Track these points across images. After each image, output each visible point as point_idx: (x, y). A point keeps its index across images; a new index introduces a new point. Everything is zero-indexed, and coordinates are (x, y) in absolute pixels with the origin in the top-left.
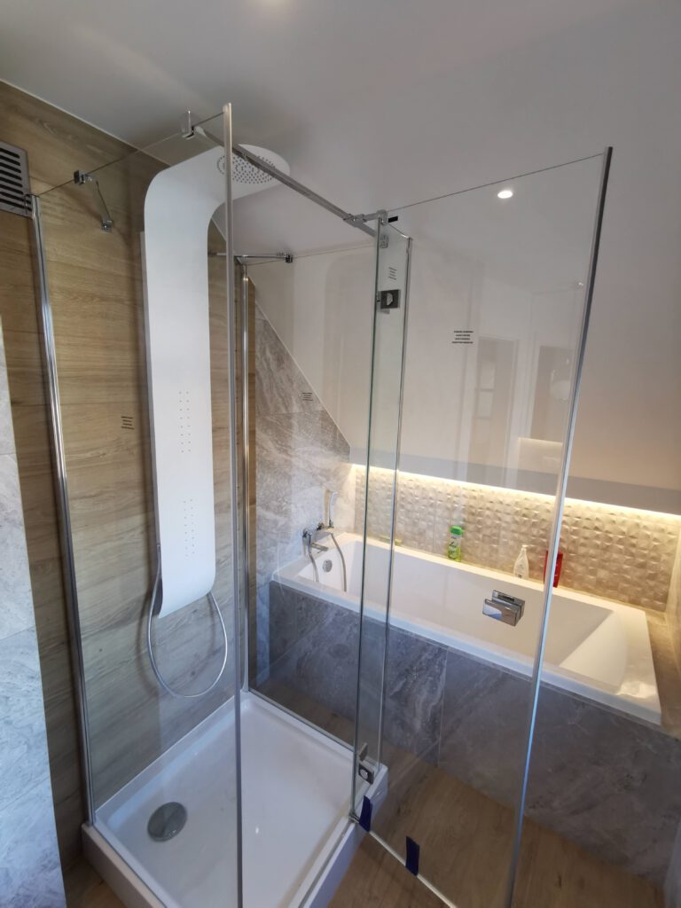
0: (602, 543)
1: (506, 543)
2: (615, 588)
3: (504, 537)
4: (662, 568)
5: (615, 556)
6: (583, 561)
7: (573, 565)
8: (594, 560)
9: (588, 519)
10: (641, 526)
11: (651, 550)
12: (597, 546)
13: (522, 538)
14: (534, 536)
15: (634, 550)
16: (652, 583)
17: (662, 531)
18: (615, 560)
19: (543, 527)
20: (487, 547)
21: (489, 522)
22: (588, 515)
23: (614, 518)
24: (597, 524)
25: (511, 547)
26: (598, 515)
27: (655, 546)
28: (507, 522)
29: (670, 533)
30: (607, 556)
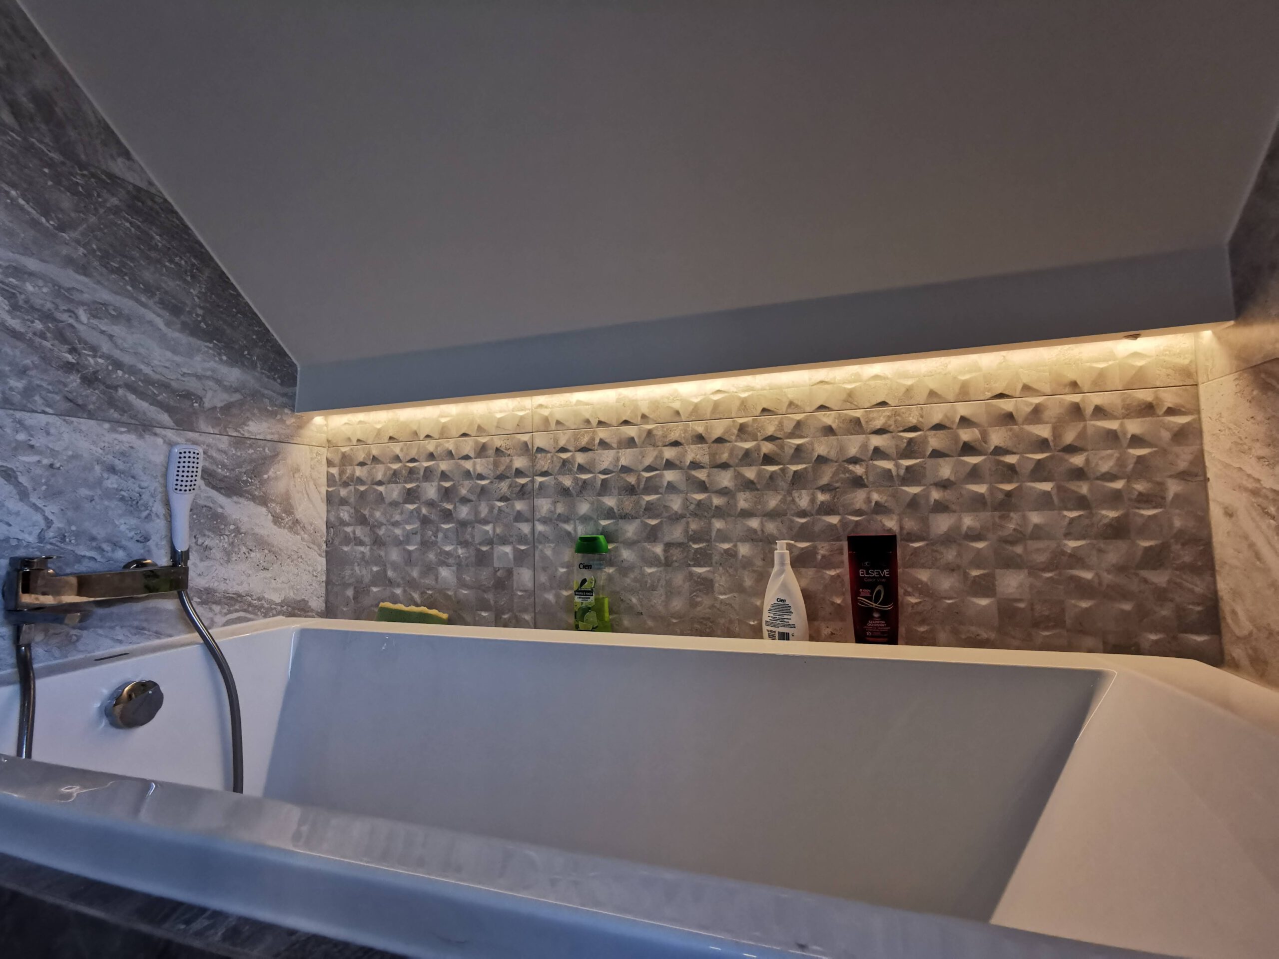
0: (992, 490)
1: (731, 554)
2: (1056, 621)
3: (723, 537)
4: (1178, 523)
5: (1035, 518)
6: (950, 555)
7: (924, 575)
8: (980, 545)
9: (938, 427)
10: (1089, 410)
11: (1129, 478)
12: (979, 503)
13: (771, 527)
14: (803, 514)
15: (1084, 489)
16: (1160, 578)
17: (1148, 409)
18: (1038, 533)
19: (825, 480)
20: (679, 579)
21: (676, 504)
22: (937, 418)
23: (1007, 405)
24: (966, 435)
25: (747, 563)
26: (963, 409)
27: (1140, 459)
28: (724, 492)
29: (1171, 411)
30: (1012, 526)
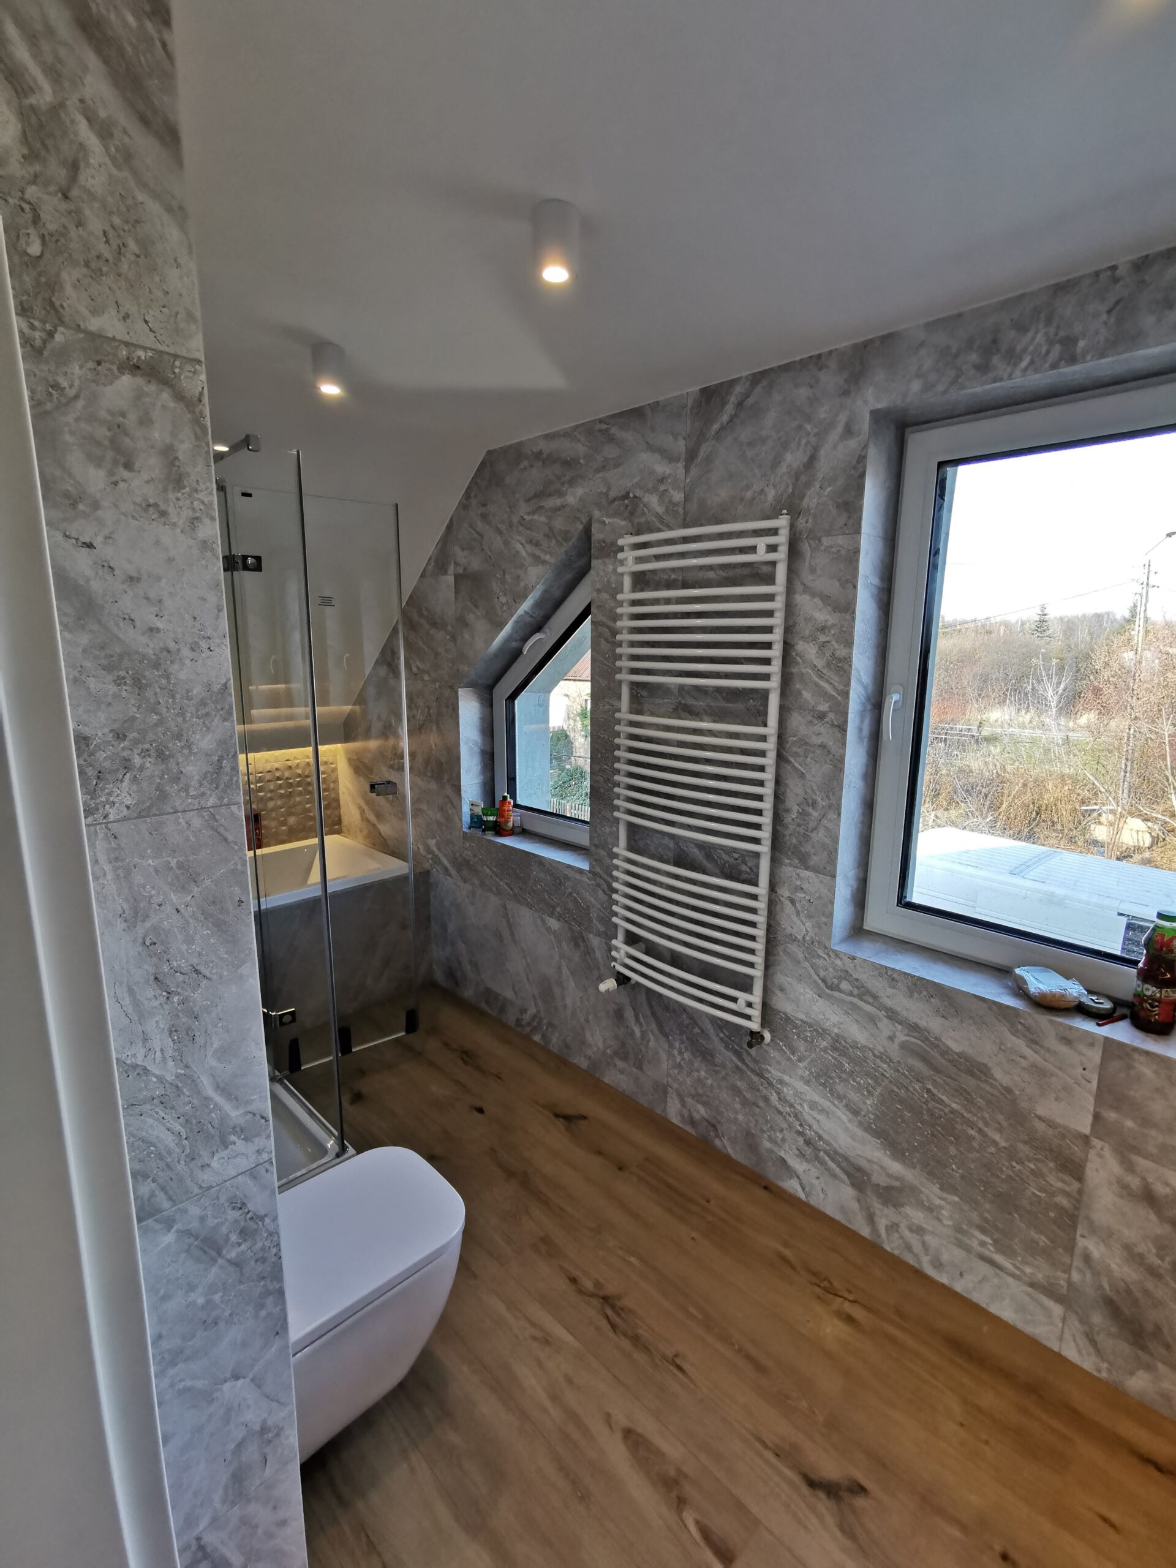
0: (286, 791)
4: (333, 796)
5: (298, 799)
6: (274, 815)
7: (268, 823)
8: (283, 810)
9: (269, 772)
12: (282, 796)
17: (326, 763)
18: (300, 803)
22: (268, 768)
23: (289, 763)
24: (278, 774)
26: (277, 765)
29: (331, 764)
30: (291, 802)
